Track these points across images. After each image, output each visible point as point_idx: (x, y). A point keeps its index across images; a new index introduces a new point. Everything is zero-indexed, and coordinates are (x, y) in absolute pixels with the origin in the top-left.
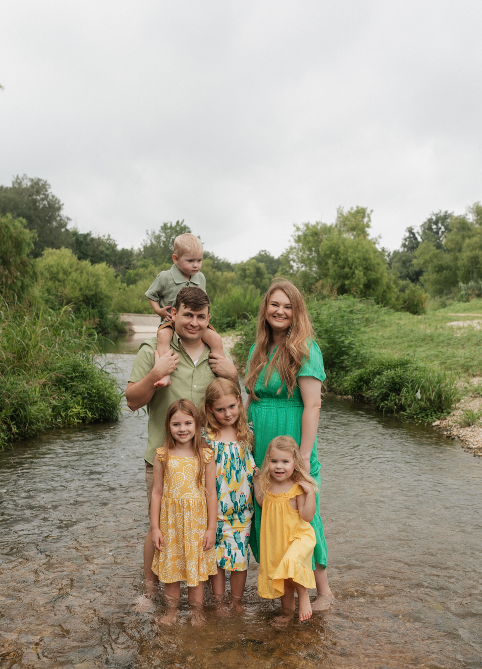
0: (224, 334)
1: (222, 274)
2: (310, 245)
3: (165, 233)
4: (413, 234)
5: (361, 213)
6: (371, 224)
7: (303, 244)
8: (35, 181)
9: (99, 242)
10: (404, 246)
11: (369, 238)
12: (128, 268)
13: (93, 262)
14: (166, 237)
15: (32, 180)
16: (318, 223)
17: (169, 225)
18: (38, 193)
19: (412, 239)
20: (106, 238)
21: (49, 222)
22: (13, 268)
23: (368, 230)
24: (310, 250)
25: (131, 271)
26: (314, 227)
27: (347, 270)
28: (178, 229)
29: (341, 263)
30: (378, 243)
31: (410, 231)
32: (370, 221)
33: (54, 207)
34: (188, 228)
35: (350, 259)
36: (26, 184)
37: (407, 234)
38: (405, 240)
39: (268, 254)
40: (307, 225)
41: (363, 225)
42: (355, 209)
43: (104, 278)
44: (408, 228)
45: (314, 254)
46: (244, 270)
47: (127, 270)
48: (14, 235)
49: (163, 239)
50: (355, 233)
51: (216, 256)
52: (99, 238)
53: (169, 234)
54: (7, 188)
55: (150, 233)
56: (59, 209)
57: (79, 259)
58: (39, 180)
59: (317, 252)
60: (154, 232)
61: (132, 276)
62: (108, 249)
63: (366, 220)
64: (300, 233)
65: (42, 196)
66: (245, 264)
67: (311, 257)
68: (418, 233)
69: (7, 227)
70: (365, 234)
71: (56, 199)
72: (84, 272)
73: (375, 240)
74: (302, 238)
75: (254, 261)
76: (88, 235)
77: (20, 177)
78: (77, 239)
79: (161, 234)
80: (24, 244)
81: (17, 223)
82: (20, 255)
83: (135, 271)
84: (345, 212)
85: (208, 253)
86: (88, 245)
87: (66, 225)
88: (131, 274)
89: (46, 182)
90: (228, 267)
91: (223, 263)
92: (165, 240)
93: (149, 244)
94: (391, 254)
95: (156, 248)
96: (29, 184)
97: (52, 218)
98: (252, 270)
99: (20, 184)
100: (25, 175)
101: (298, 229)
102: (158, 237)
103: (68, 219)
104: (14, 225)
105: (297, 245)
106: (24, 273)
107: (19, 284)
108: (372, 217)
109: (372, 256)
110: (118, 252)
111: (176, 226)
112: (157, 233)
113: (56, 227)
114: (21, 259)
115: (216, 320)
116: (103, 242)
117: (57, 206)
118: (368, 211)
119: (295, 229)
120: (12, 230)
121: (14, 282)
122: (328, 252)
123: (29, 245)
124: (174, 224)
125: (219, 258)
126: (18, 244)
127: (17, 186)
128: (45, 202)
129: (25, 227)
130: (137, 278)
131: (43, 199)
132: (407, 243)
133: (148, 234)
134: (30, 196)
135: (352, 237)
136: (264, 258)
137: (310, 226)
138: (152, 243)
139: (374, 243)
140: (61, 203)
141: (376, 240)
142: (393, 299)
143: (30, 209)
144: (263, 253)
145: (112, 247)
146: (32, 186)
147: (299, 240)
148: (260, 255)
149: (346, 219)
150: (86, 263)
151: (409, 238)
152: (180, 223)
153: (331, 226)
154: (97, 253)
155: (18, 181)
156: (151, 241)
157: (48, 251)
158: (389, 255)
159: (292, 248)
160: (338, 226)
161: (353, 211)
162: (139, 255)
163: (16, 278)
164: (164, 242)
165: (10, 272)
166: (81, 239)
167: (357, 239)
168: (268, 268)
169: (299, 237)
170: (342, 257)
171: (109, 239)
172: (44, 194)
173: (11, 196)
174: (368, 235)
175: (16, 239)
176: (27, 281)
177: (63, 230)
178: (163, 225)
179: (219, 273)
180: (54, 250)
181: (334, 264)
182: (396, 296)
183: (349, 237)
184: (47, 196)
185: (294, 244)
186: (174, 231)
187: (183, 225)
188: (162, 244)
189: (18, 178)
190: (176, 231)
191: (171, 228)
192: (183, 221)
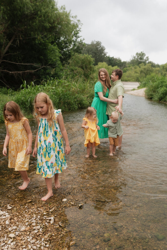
1: (155, 69)
3: (137, 56)
8: (97, 42)
9: (116, 60)
12: (124, 67)
13: (113, 66)
14: (137, 57)
15: (96, 42)
17: (138, 53)
18: (98, 45)
21: (101, 54)
22: (88, 69)
25: (125, 68)
28: (141, 54)
33: (102, 50)
34: (145, 54)
36: (95, 43)
46: (163, 67)
48: (89, 60)
49: (136, 57)
52: (116, 58)
53: (138, 56)
54: (89, 44)
55: (132, 56)
56: (104, 50)
57: (108, 65)
58: (99, 41)
60: (133, 56)
61: (125, 70)
62: (118, 62)
65: (99, 46)
66: (164, 65)
69: (87, 57)
71: (104, 47)
72: (110, 69)
76: (113, 57)
77: (93, 41)
78: (109, 59)
79: (136, 56)
81: (89, 56)
82: (90, 65)
83: (126, 68)
85: (151, 61)
86: (112, 60)
87: (106, 55)
90: (158, 66)
92: (137, 58)
93: (132, 60)
95: (134, 61)
96: (96, 43)
97: (103, 53)
99: (93, 43)
102: (135, 57)
103: (107, 53)
106: (91, 70)
107: (89, 73)
110: (122, 62)
111: (141, 53)
113: (103, 56)
114: (90, 66)
117: (104, 49)
120: (88, 58)
121: (88, 73)
123: (92, 62)
124: (140, 53)
126: (90, 62)
127: (92, 44)
128: (100, 48)
129: (92, 57)
130: (127, 70)
131: (99, 47)
134: (96, 46)
138: (133, 59)
140: (105, 48)
143: (95, 50)
145: (120, 61)
146: (97, 44)
150: (110, 66)
152: (142, 52)
154: (115, 63)
157: (99, 63)
162: (129, 63)
163: (89, 71)
164: (137, 59)
165: (87, 70)
166: (111, 59)
171: (119, 58)
172: (100, 46)
173: (90, 47)
175: (89, 61)
176: (91, 72)
177: (105, 56)
178: (136, 53)
179: (154, 68)
180: (101, 63)
184: (101, 46)
186: (140, 55)
187: (143, 53)
188: (136, 59)
189: (92, 41)
190: (141, 55)
191: (139, 54)
192: (143, 52)
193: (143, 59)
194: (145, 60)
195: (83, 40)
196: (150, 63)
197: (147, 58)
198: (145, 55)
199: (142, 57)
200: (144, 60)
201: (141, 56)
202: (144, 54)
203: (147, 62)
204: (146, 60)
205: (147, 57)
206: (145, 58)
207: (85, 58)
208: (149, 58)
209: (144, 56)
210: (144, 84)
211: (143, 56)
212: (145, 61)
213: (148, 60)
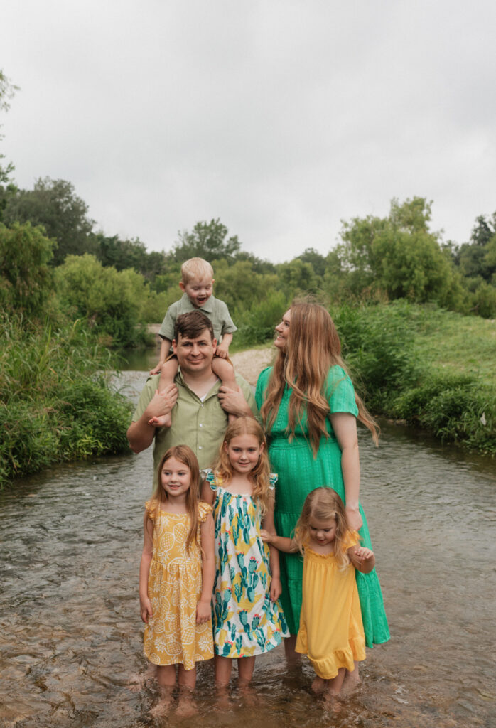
0: (263, 346)
1: (264, 277)
2: (361, 242)
3: (199, 233)
4: (485, 224)
5: (419, 204)
6: (431, 216)
7: (352, 241)
8: (58, 183)
9: (127, 245)
10: (474, 237)
11: (430, 232)
12: (158, 273)
13: (119, 269)
14: (200, 238)
15: (55, 182)
16: (368, 217)
17: (203, 224)
18: (61, 195)
19: (484, 230)
20: (135, 240)
21: (73, 225)
22: (31, 280)
23: (428, 223)
24: (361, 248)
25: (161, 277)
26: (365, 221)
27: (404, 269)
28: (213, 228)
29: (397, 262)
30: (441, 238)
31: (481, 220)
32: (430, 212)
33: (78, 210)
34: (224, 227)
35: (408, 257)
36: (49, 186)
37: (478, 225)
38: (476, 231)
39: (315, 252)
40: (356, 221)
41: (422, 217)
42: (412, 199)
43: (131, 286)
44: (478, 218)
45: (365, 253)
46: (288, 271)
47: (157, 276)
48: (33, 243)
49: (197, 239)
50: (412, 227)
51: (256, 256)
52: (128, 242)
53: (203, 234)
54: (29, 192)
55: (182, 233)
56: (84, 211)
57: (104, 265)
58: (62, 181)
59: (369, 249)
60: (187, 233)
61: (162, 282)
62: (136, 253)
63: (425, 212)
64: (349, 230)
65: (65, 199)
66: (289, 265)
67: (361, 256)
68: (490, 223)
69: (25, 235)
70: (426, 228)
71: (81, 201)
72: (109, 279)
73: (436, 235)
74: (350, 235)
75: (299, 261)
76: (115, 238)
77: (43, 179)
78: (103, 244)
79: (194, 234)
80: (43, 254)
81: (36, 231)
82: (39, 264)
83: (165, 277)
84: (401, 203)
85: (247, 253)
86: (114, 249)
87: (91, 228)
88: (160, 280)
89: (69, 184)
90: (269, 268)
91: (264, 264)
92: (198, 240)
93: (181, 245)
94: (460, 248)
95: (189, 249)
96: (52, 186)
97: (77, 221)
98: (297, 271)
99: (42, 187)
100: (48, 177)
101: (346, 225)
102: (191, 238)
103: (94, 222)
104: (33, 233)
105: (345, 243)
106: (42, 284)
107: (37, 295)
108: (432, 208)
109: (433, 253)
110: (148, 256)
111: (211, 226)
112: (190, 233)
113: (81, 232)
114: (40, 269)
115: (253, 330)
116: (131, 245)
117: (81, 208)
118: (427, 202)
119: (342, 225)
120: (32, 238)
121: (31, 294)
122: (381, 250)
123: (48, 253)
124: (209, 223)
125: (260, 259)
126: (37, 253)
127: (38, 189)
128: (69, 205)
129: (44, 235)
130: (167, 284)
131: (66, 202)
132: (477, 234)
133: (180, 235)
134: (53, 199)
135: (410, 232)
136: (311, 257)
137: (359, 221)
138: (184, 245)
139: (436, 238)
140: (86, 205)
141: (438, 234)
142: (461, 302)
143: (52, 213)
144: (309, 252)
145: (141, 250)
146: (55, 189)
147: (347, 237)
148: (306, 253)
149: (402, 211)
150: (111, 270)
151: (480, 228)
152: (215, 221)
153: (384, 221)
154: (124, 257)
155: (41, 184)
156: (183, 242)
157: (70, 258)
158: (456, 249)
159: (339, 247)
160: (393, 220)
161: (409, 203)
162: (170, 258)
163: (34, 289)
164: (198, 243)
165: (28, 284)
166: (107, 243)
167: (415, 233)
168: (315, 268)
169: (347, 234)
170: (398, 255)
171: (137, 242)
172: (68, 197)
173: (33, 200)
174: (428, 229)
175: (35, 248)
176: (45, 292)
177: (88, 234)
178: (196, 224)
179: (259, 277)
180: (77, 256)
181: (389, 263)
182: (464, 298)
183: (405, 231)
184: (71, 199)
185: (342, 242)
186: (208, 231)
187: (218, 224)
188: (195, 246)
189: (40, 180)
190: (211, 231)
191: (205, 227)
192: (219, 219)
193: (221, 245)
194: (228, 247)
195: (7, 172)
196: (244, 257)
197: (232, 242)
198: (226, 232)
199: (214, 240)
200: (223, 247)
201: (212, 236)
202: (223, 229)
203: (233, 255)
204: (231, 247)
205: (234, 240)
206: (225, 241)
207: (17, 238)
208: (239, 241)
209: (222, 234)
210: (247, 335)
211: (220, 234)
212: (227, 251)
213: (236, 248)
